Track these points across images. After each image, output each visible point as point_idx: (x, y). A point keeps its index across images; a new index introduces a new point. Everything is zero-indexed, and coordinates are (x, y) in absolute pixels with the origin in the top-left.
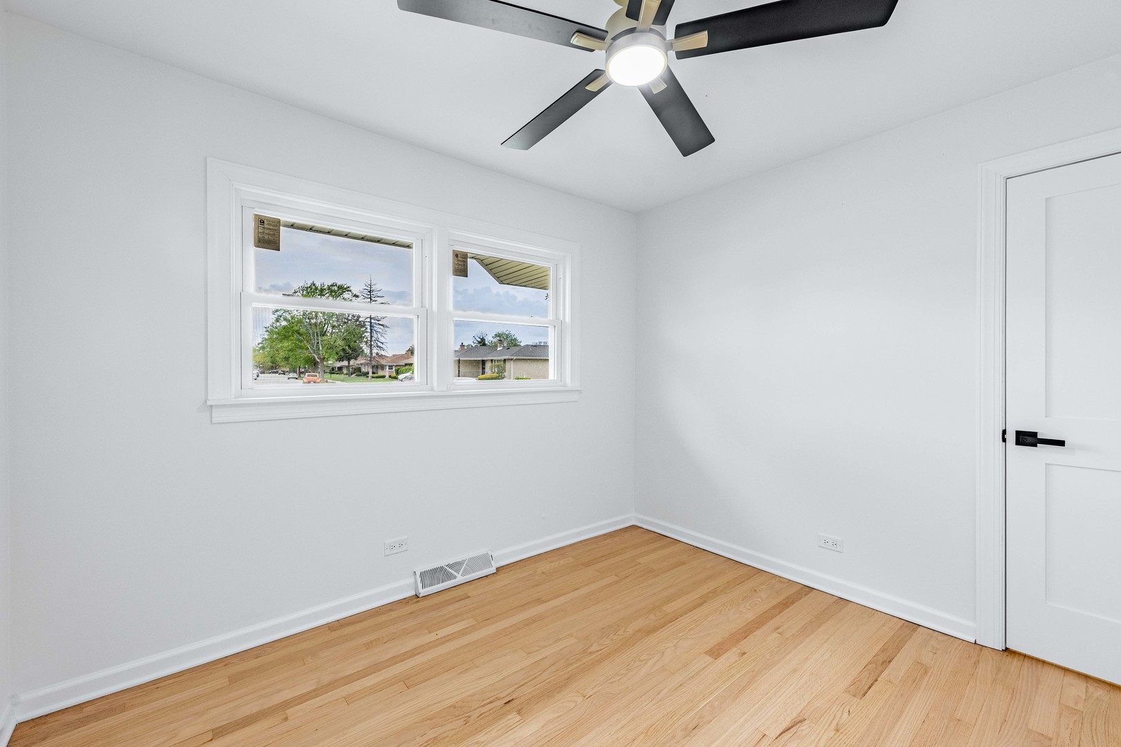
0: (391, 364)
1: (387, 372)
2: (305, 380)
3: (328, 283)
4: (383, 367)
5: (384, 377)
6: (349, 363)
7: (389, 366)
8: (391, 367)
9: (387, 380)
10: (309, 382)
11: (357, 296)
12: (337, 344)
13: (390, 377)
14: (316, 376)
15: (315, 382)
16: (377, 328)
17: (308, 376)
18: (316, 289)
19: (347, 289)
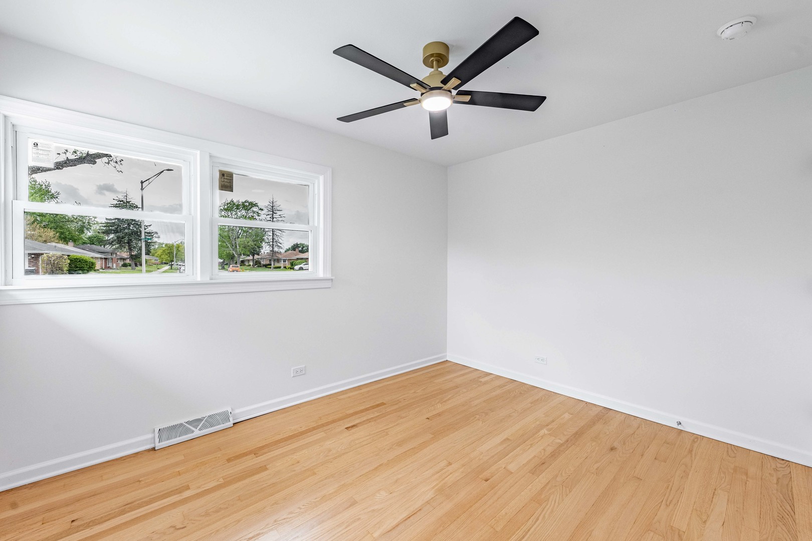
0: (285, 258)
1: (282, 264)
2: (231, 270)
3: (242, 200)
4: (278, 260)
5: (280, 267)
6: (253, 258)
7: (284, 260)
8: (285, 261)
9: (282, 270)
10: (233, 271)
11: (262, 210)
12: (249, 244)
13: (285, 267)
14: (238, 267)
15: (237, 271)
16: (278, 233)
17: (233, 267)
18: (234, 204)
19: (256, 205)
